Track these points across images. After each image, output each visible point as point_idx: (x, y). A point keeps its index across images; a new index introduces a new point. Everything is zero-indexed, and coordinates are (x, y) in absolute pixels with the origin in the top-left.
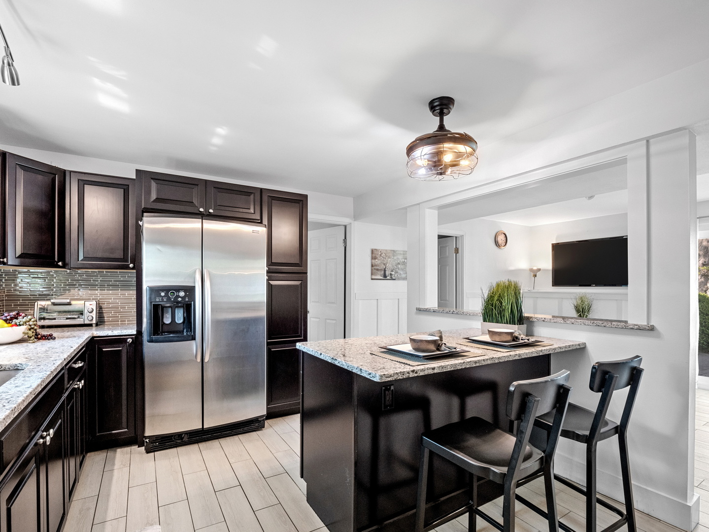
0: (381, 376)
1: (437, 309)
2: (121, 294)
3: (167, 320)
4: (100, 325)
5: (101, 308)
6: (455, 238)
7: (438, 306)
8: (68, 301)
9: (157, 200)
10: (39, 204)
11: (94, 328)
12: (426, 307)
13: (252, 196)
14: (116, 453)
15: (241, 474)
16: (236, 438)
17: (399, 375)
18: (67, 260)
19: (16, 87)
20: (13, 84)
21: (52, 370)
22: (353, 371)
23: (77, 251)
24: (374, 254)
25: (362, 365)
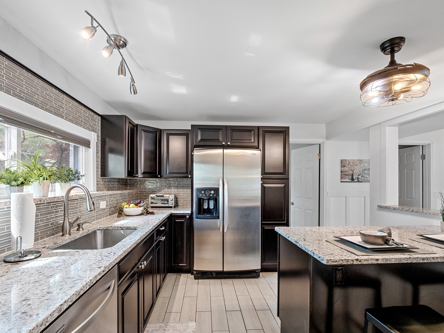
0: (328, 261)
1: (398, 207)
2: (186, 191)
3: (206, 207)
4: (177, 207)
5: (177, 198)
6: (421, 147)
7: (399, 205)
8: (162, 195)
9: (202, 140)
10: (151, 148)
11: (173, 209)
12: (387, 205)
13: (253, 132)
14: (181, 276)
15: (242, 304)
16: (242, 280)
17: (344, 261)
18: (162, 175)
19: (136, 95)
20: (135, 94)
21: (147, 232)
22: (309, 253)
23: (166, 169)
24: (343, 163)
25: (315, 250)
